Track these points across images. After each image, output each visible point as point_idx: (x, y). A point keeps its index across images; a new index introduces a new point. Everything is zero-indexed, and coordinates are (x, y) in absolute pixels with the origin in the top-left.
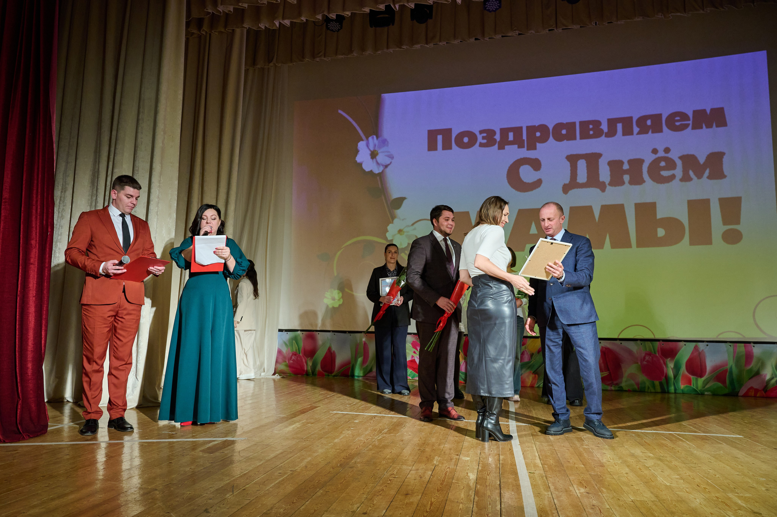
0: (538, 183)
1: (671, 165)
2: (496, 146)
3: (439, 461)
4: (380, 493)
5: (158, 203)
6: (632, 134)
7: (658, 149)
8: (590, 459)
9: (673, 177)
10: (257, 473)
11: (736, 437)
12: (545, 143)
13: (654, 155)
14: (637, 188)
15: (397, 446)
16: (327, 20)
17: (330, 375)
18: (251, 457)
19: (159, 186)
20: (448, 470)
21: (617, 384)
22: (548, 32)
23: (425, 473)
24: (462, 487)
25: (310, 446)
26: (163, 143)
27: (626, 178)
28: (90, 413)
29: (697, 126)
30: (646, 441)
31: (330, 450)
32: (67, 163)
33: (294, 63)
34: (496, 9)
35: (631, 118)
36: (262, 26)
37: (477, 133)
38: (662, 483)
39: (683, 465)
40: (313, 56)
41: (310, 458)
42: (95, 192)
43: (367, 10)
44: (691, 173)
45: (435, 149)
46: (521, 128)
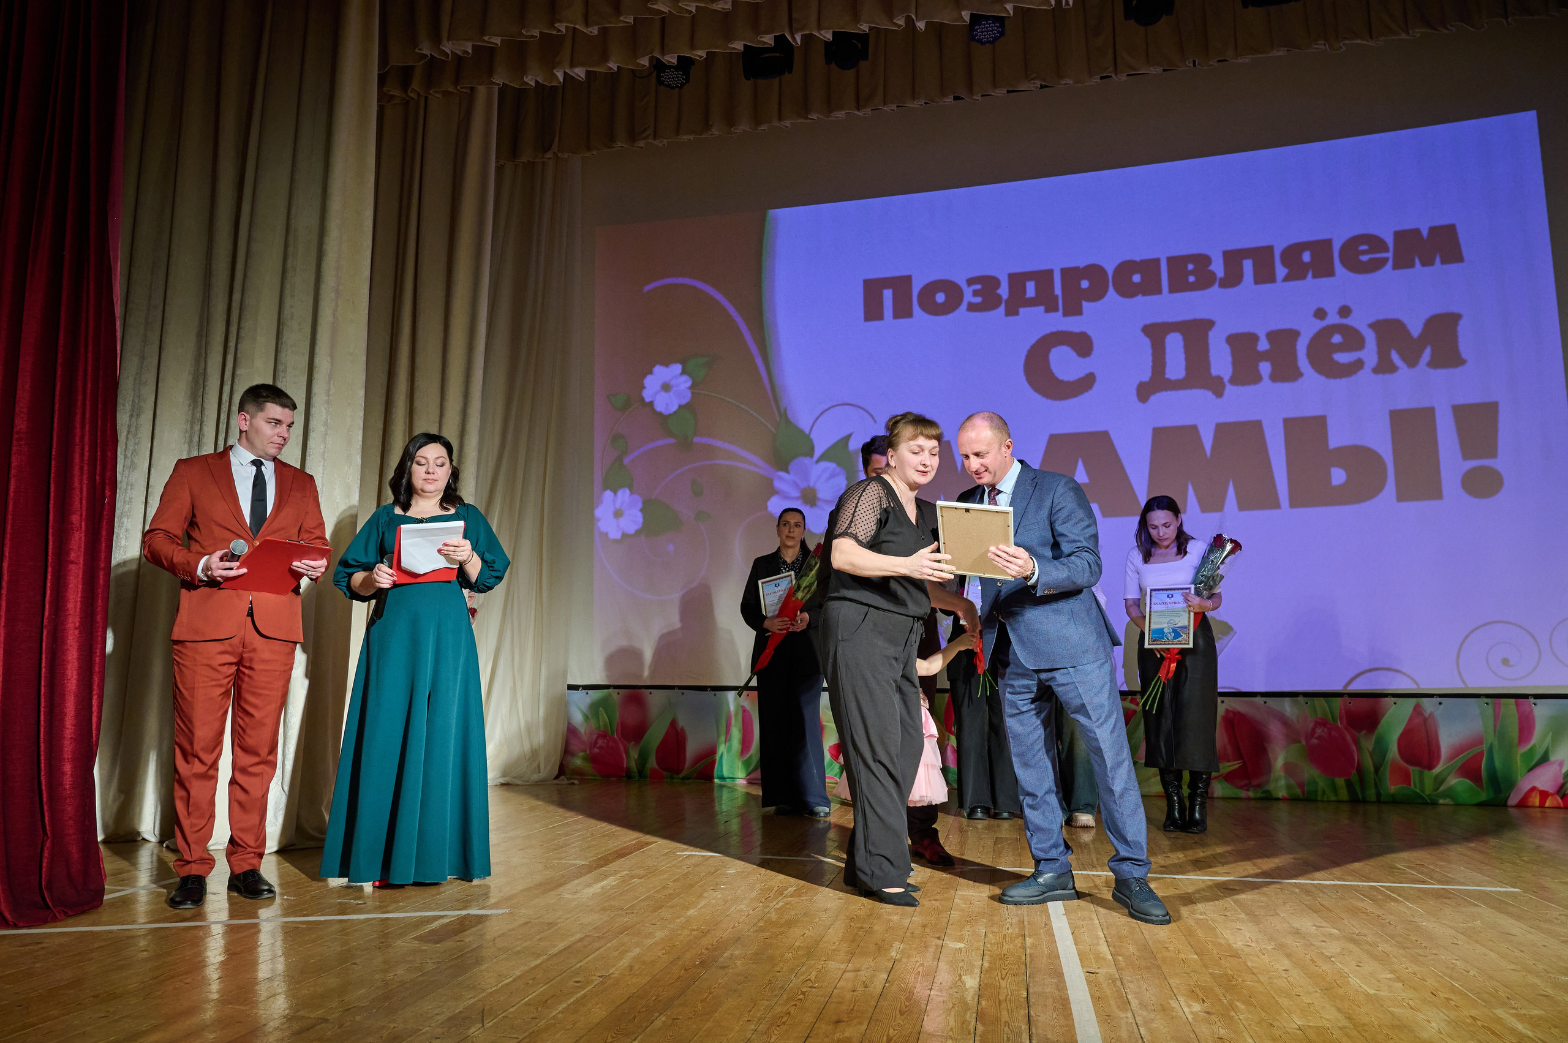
0: (1087, 382)
1: (1354, 339)
2: (1002, 309)
3: (903, 952)
4: (784, 1019)
5: (326, 434)
6: (1272, 279)
7: (1327, 309)
8: (1210, 941)
9: (1359, 364)
10: (531, 982)
11: (1505, 892)
12: (1100, 302)
13: (1318, 321)
14: (1285, 386)
15: (817, 920)
16: (658, 66)
17: (675, 776)
18: (518, 948)
19: (328, 402)
20: (921, 969)
21: (1259, 786)
22: (1099, 81)
23: (873, 976)
24: (951, 1005)
25: (638, 926)
26: (334, 318)
27: (1265, 368)
28: (189, 862)
29: (1402, 262)
30: (1324, 903)
31: (679, 932)
32: (143, 358)
33: (595, 152)
34: (996, 39)
35: (1270, 249)
36: (530, 80)
37: (963, 285)
38: (1360, 989)
39: (1401, 951)
40: (633, 137)
41: (637, 950)
42: (199, 415)
43: (738, 46)
44: (1395, 357)
45: (880, 316)
46: (1050, 273)
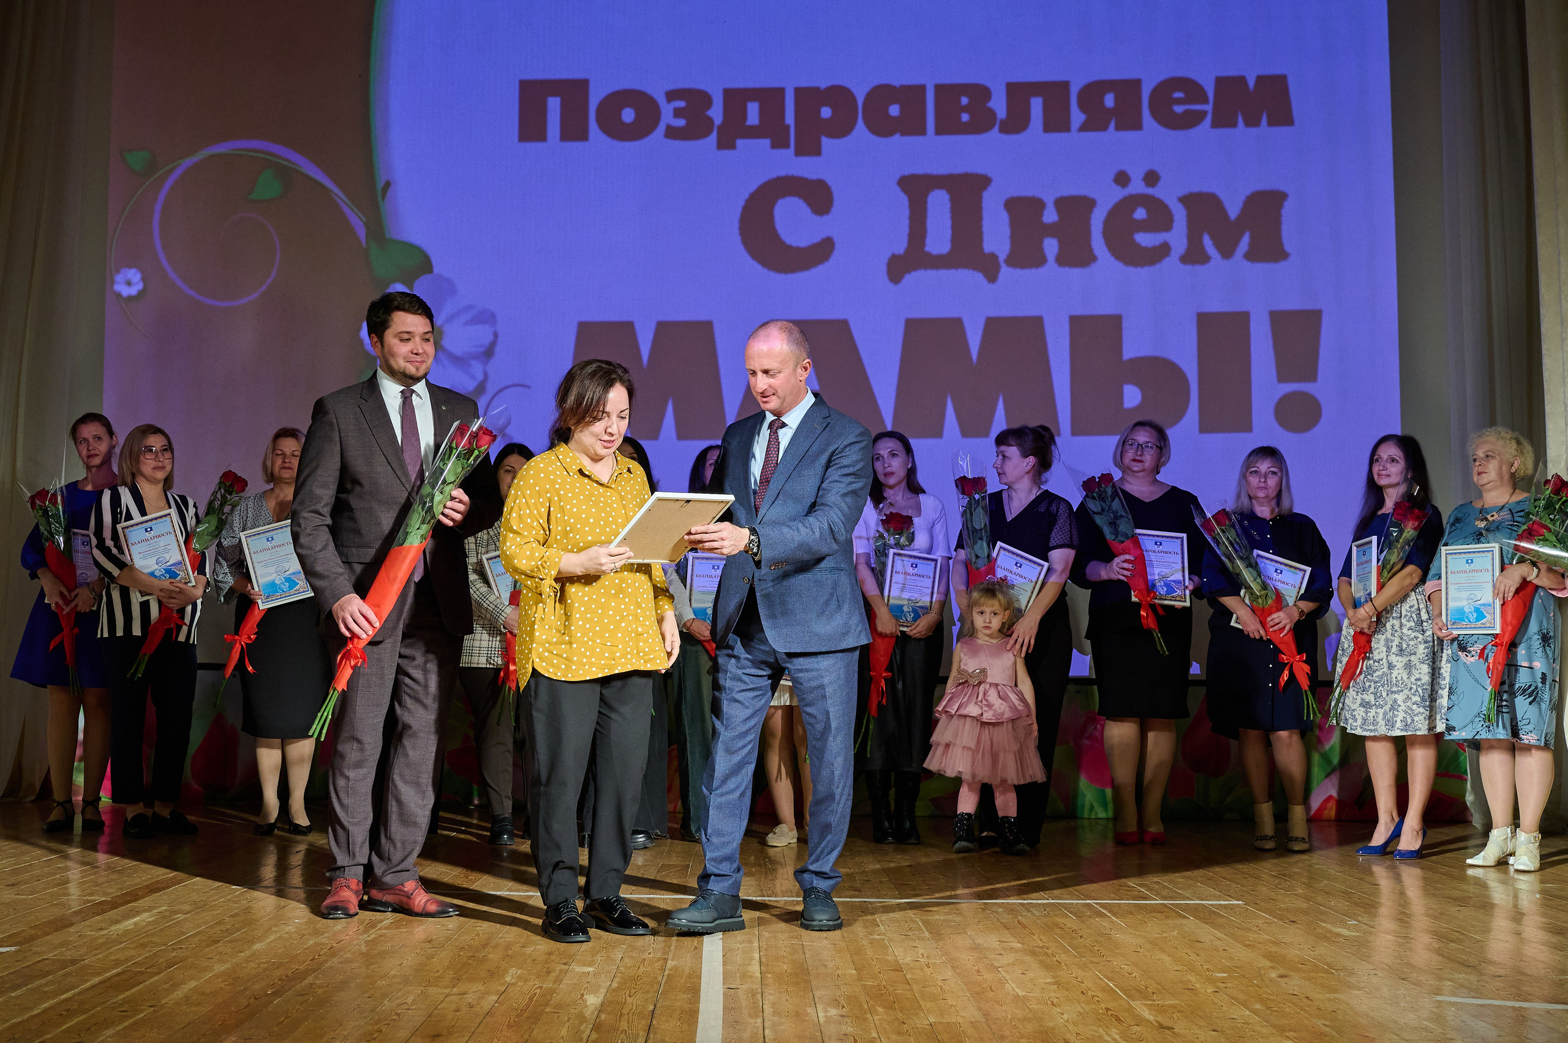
0: (823, 250)
1: (1160, 218)
2: (713, 138)
6: (1065, 127)
7: (1130, 172)
9: (1163, 250)
11: (1230, 906)
12: (845, 139)
13: (1119, 188)
14: (1076, 272)
23: (481, 998)
27: (1051, 246)
29: (1223, 120)
35: (1065, 85)
37: (661, 100)
44: (1207, 241)
45: (542, 137)
46: (781, 91)
